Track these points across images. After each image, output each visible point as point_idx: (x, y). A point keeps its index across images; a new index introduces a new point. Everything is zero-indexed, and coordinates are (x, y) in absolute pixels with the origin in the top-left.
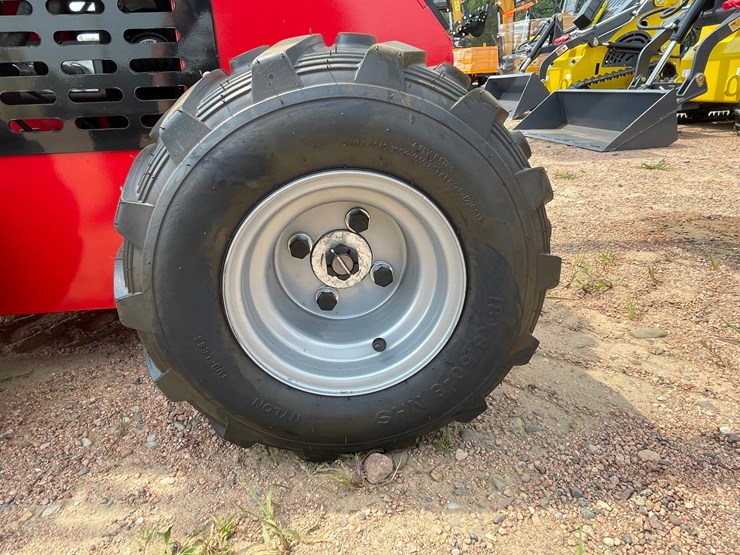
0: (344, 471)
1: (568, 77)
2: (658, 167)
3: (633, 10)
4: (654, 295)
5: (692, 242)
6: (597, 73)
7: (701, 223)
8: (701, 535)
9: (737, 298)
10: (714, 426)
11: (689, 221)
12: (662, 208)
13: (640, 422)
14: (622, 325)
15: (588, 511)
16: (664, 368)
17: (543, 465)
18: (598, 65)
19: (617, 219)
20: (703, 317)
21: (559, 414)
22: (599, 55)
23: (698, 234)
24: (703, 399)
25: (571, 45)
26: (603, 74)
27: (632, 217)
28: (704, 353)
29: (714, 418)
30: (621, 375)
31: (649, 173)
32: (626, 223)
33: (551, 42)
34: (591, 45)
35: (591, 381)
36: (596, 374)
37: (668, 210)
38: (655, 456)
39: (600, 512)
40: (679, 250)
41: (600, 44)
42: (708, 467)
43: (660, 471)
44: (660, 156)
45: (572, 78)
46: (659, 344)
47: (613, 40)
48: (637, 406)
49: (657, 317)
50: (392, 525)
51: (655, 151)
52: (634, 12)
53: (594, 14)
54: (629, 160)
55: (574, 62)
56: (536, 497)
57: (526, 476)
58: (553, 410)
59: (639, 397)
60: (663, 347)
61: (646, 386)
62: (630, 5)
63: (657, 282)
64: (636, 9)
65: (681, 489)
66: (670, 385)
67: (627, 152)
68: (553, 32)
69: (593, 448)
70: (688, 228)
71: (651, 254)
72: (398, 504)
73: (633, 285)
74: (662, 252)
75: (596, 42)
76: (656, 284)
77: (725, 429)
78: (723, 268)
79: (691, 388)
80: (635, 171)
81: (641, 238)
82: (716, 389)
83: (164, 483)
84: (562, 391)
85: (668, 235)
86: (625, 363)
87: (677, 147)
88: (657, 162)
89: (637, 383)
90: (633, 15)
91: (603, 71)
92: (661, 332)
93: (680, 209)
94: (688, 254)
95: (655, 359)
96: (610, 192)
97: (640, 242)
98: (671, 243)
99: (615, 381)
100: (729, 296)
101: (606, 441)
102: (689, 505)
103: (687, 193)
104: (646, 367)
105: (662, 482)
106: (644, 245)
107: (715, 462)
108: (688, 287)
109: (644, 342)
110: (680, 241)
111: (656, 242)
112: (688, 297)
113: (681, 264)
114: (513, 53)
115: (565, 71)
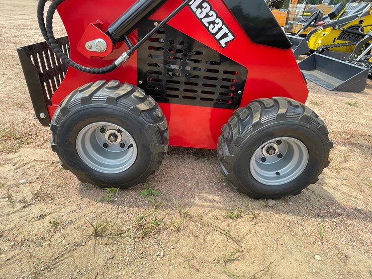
0: (262, 202)
1: (320, 42)
2: (354, 105)
3: (358, 14)
4: (345, 165)
5: (360, 145)
6: (334, 42)
7: (365, 137)
8: (348, 228)
9: (371, 170)
10: (356, 206)
11: (361, 135)
12: (352, 127)
13: (336, 202)
14: (334, 174)
15: (323, 220)
16: (345, 189)
17: (312, 209)
18: (335, 38)
19: (335, 130)
20: (359, 176)
21: (315, 197)
22: (337, 34)
23: (363, 142)
24: (354, 199)
25: (325, 27)
26: (336, 44)
27: (340, 130)
28: (357, 187)
29: (356, 205)
30: (332, 189)
31: (349, 107)
32: (338, 132)
33: (315, 22)
34: (334, 28)
35: (324, 190)
36: (325, 188)
37: (355, 129)
38: (340, 211)
39: (326, 221)
40: (355, 148)
41: (339, 29)
42: (352, 215)
43: (340, 215)
44: (355, 98)
45: (322, 43)
46: (344, 182)
47: (345, 27)
48: (336, 198)
49: (344, 173)
50: (277, 216)
51: (354, 95)
52: (359, 15)
53: (339, 12)
54: (342, 98)
55: (324, 35)
56: (310, 215)
57: (307, 211)
58: (313, 196)
59: (337, 196)
60: (345, 183)
61: (339, 193)
62: (358, 12)
63: (346, 160)
64: (360, 14)
65: (345, 219)
66: (346, 194)
67: (342, 93)
68: (318, 18)
69: (324, 207)
70: (360, 139)
71: (346, 148)
72: (278, 211)
73: (339, 159)
74: (350, 148)
75: (337, 27)
76: (346, 161)
77: (358, 208)
78: (369, 158)
79: (351, 196)
80: (344, 105)
81: (343, 140)
82: (358, 197)
83: (217, 198)
84: (316, 191)
85: (353, 141)
86: (334, 186)
87: (363, 93)
88: (353, 101)
89: (337, 192)
90: (358, 17)
91: (337, 42)
92: (345, 178)
93: (359, 129)
94: (358, 150)
95: (342, 186)
96: (333, 115)
97: (343, 142)
98: (353, 144)
99: (331, 191)
100: (369, 169)
101: (327, 206)
102: (346, 222)
103: (363, 121)
104: (340, 188)
105: (341, 217)
106: (343, 144)
107: (354, 214)
108: (356, 164)
109: (340, 180)
110: (357, 144)
111: (348, 143)
112: (356, 167)
113: (355, 154)
114: (294, 20)
115: (319, 38)
